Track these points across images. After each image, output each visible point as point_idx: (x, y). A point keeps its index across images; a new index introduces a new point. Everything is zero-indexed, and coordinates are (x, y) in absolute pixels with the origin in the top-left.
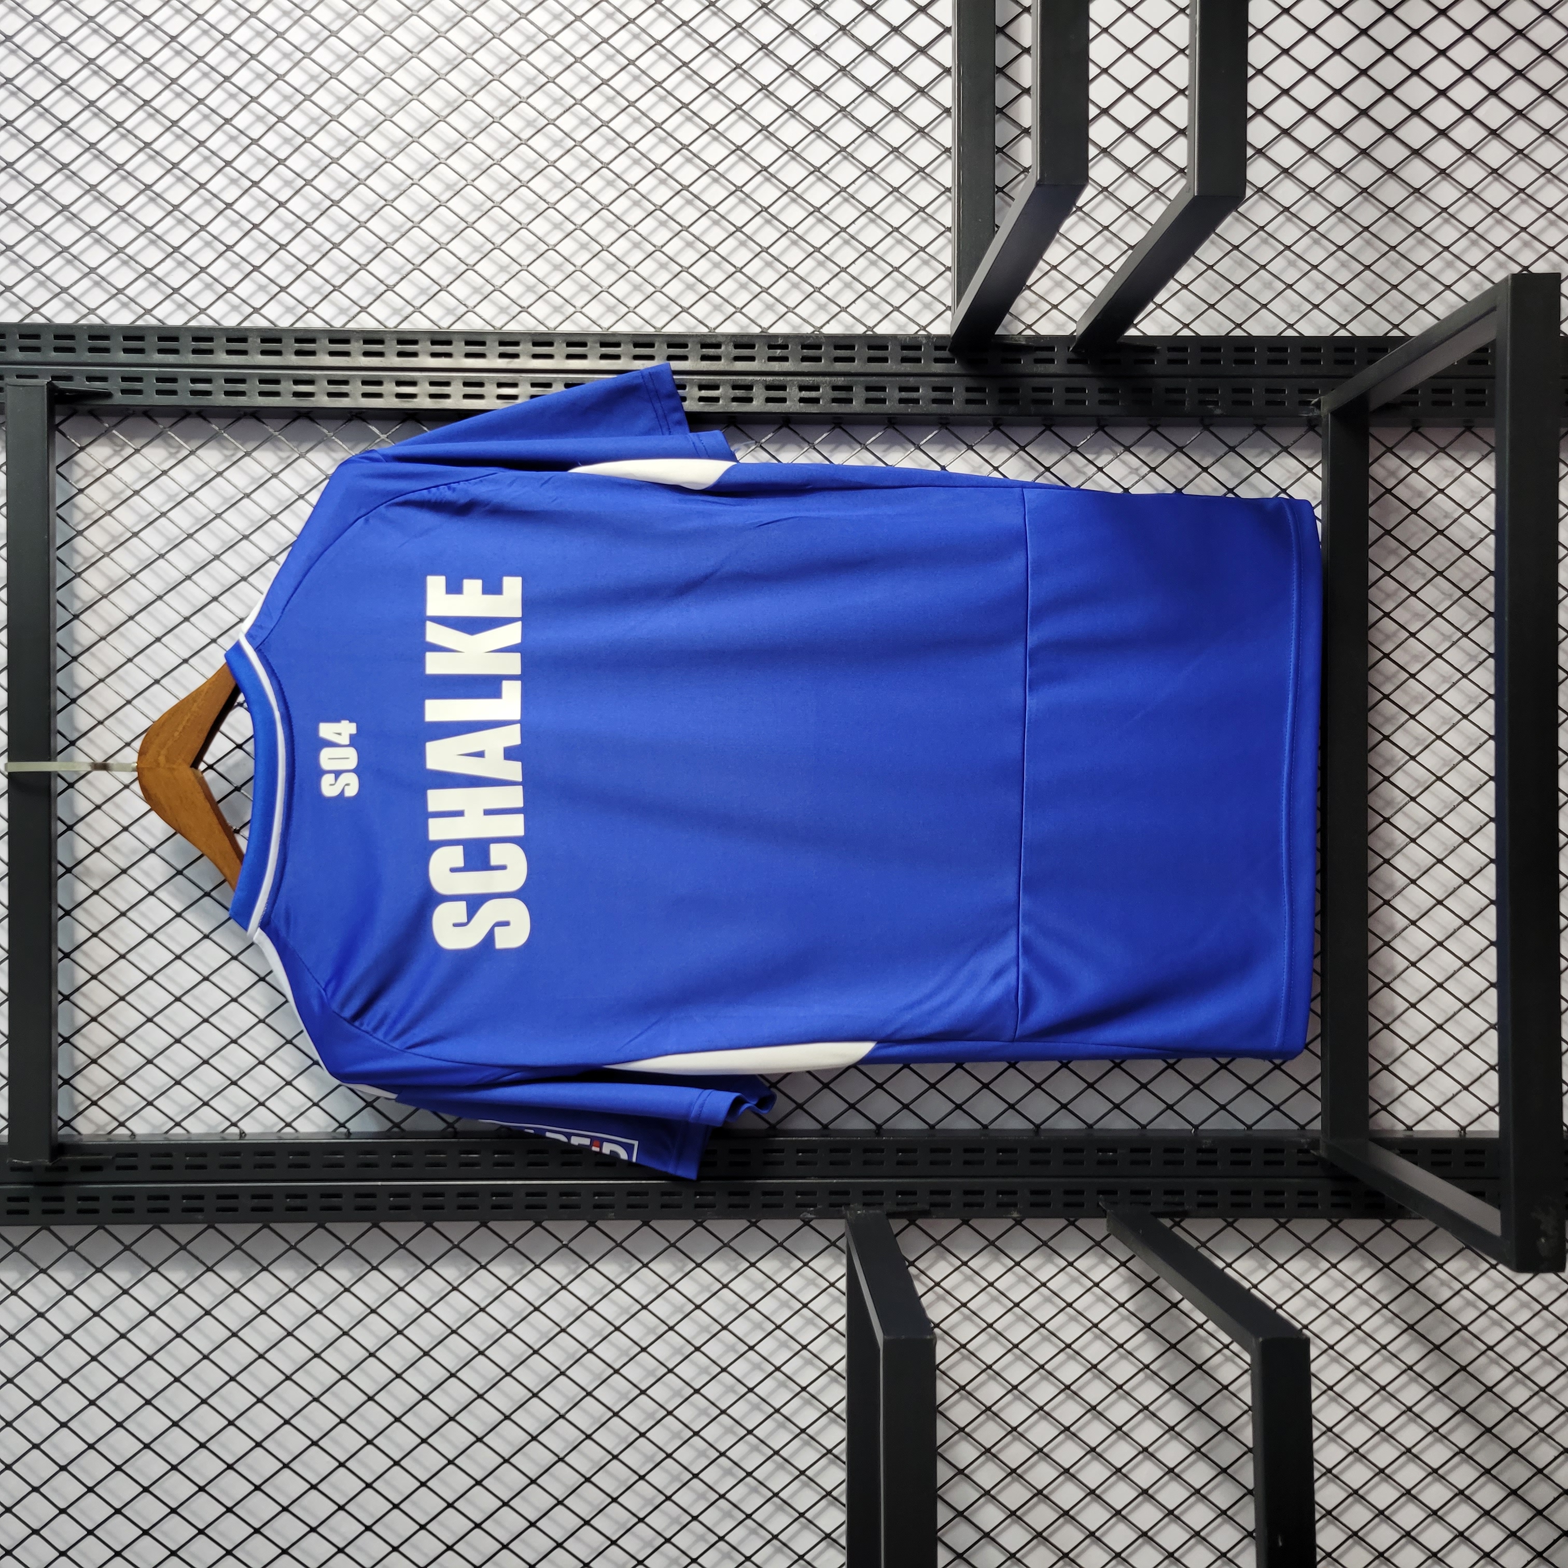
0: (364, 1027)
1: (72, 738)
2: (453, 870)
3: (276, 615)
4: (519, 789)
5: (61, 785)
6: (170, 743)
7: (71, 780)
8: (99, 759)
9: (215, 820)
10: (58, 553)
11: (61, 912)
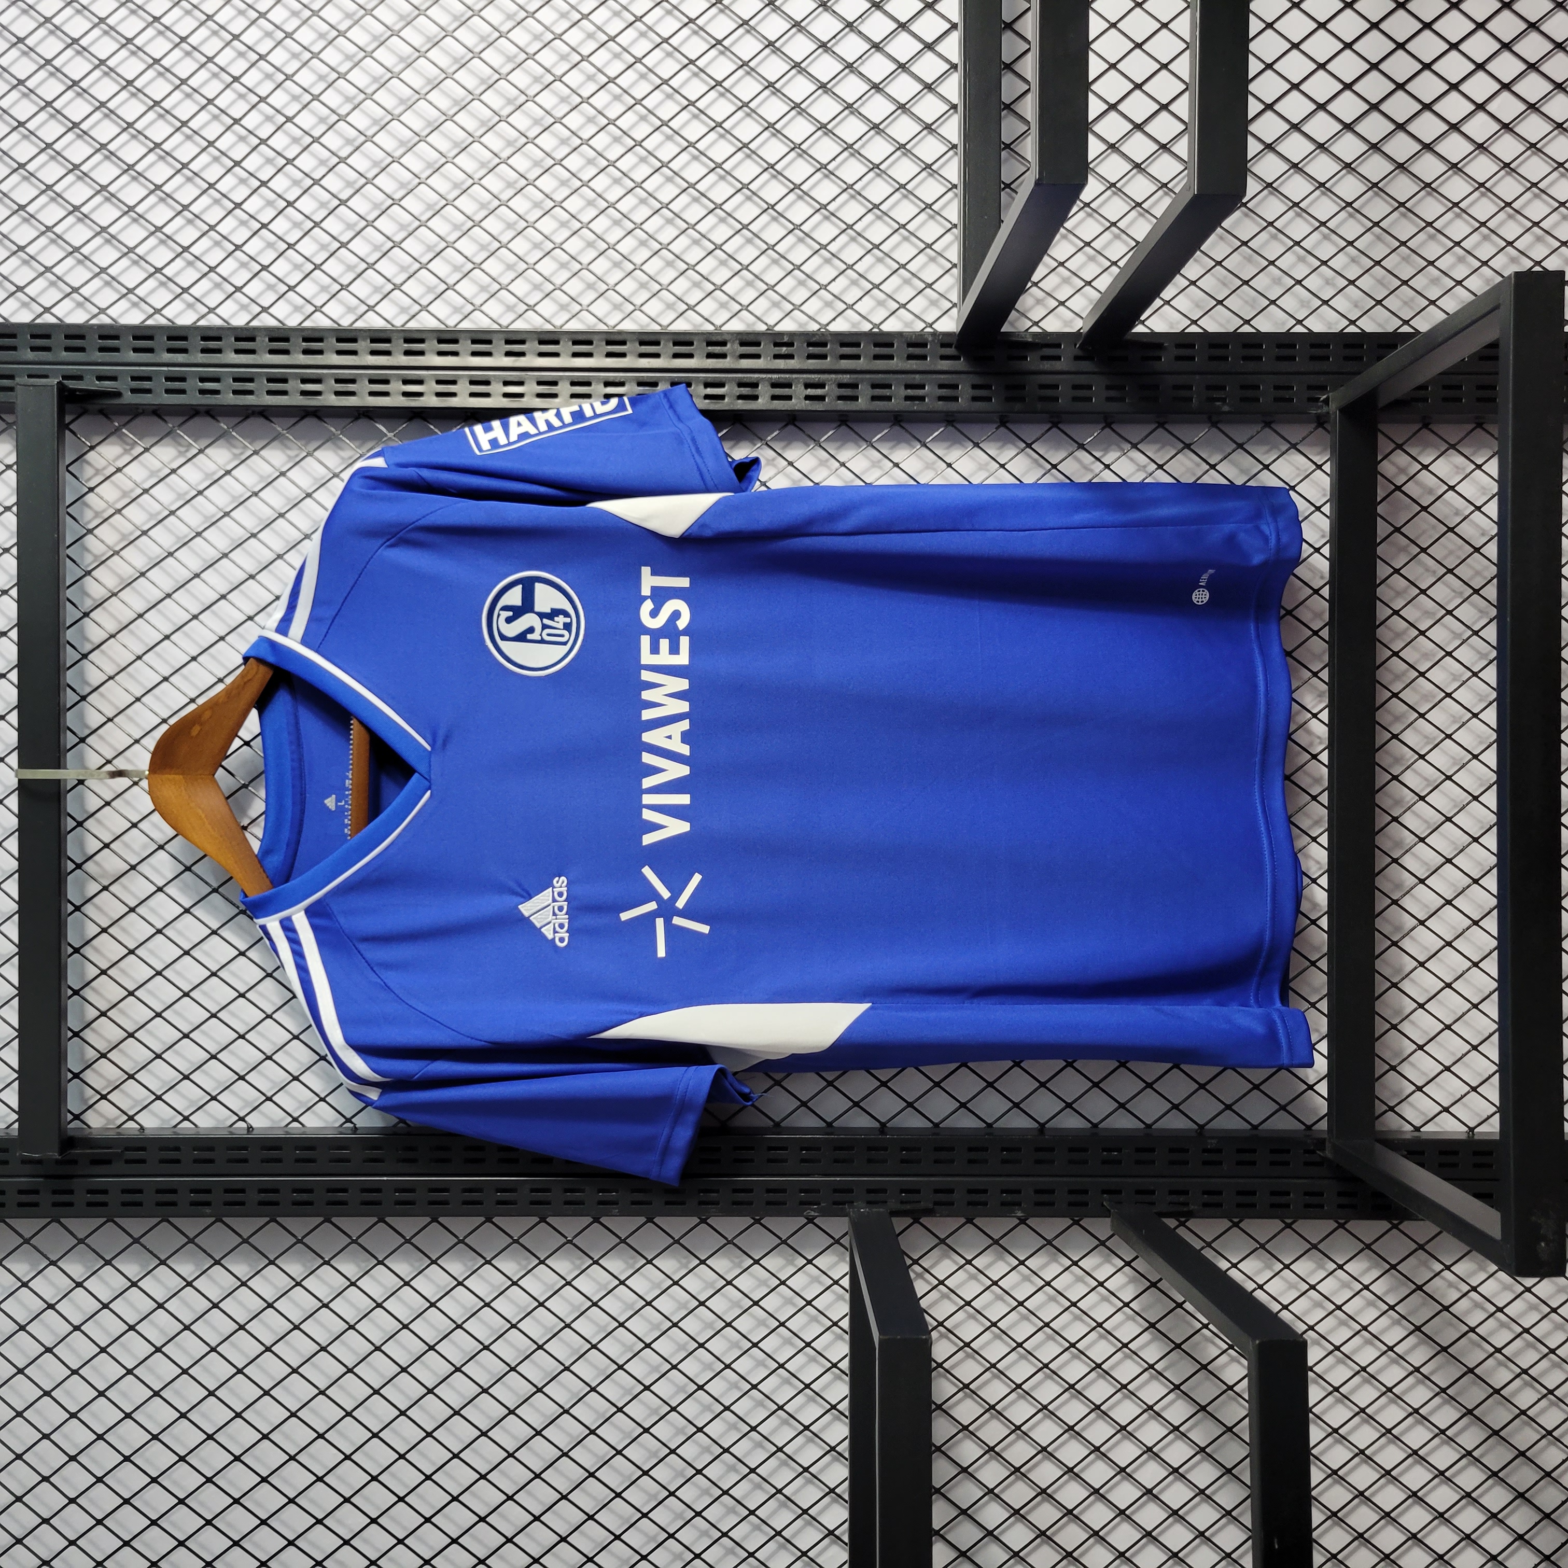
1: (83, 735)
8: (109, 755)
10: (69, 552)
11: (70, 908)
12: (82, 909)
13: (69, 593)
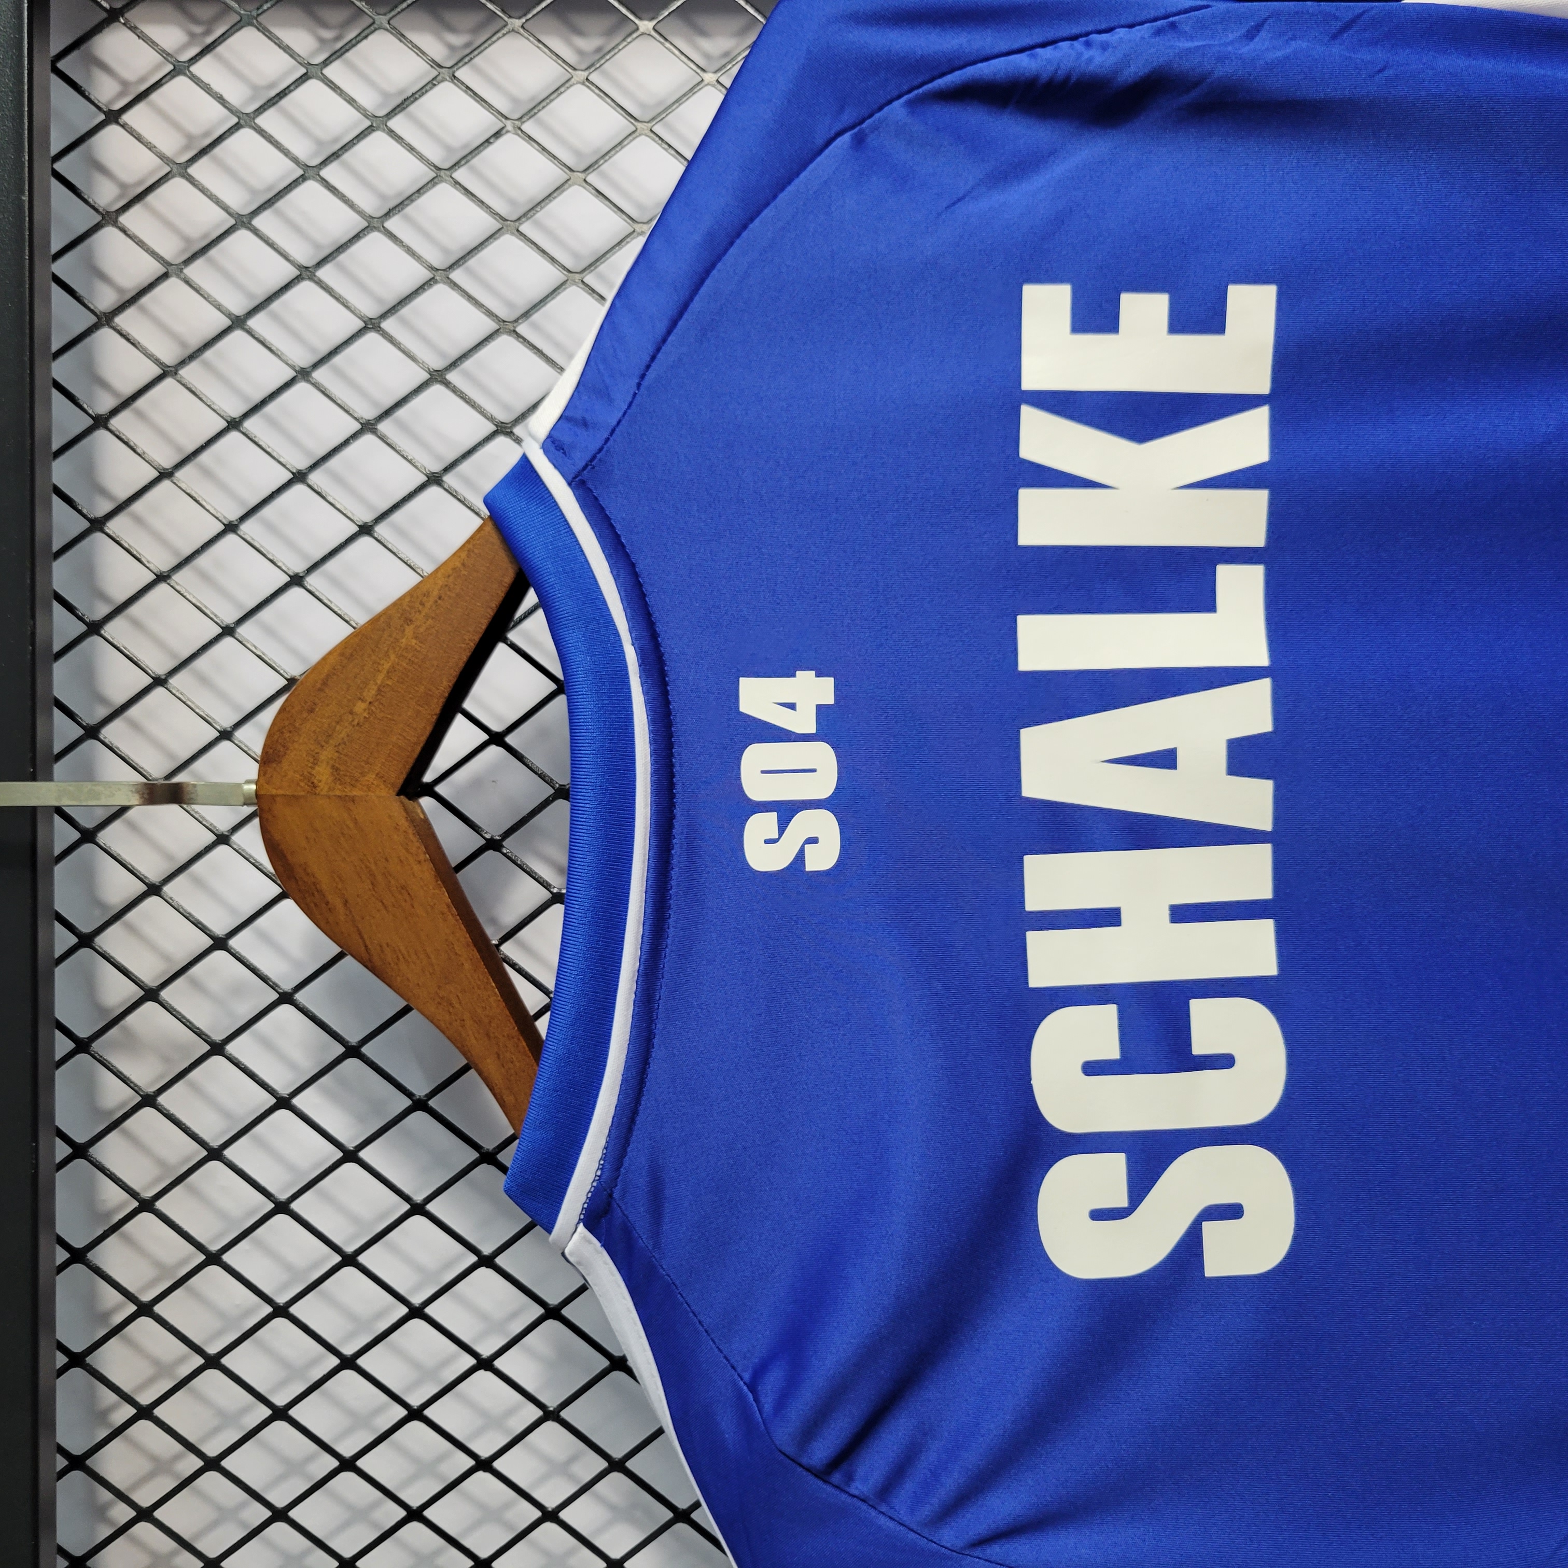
0: (859, 1487)
1: (91, 719)
2: (1092, 1068)
3: (622, 393)
4: (1265, 851)
5: (64, 835)
6: (342, 732)
7: (88, 823)
8: (157, 768)
9: (462, 935)
10: (58, 268)
11: (62, 1150)
12: (94, 1151)
13: (60, 370)
